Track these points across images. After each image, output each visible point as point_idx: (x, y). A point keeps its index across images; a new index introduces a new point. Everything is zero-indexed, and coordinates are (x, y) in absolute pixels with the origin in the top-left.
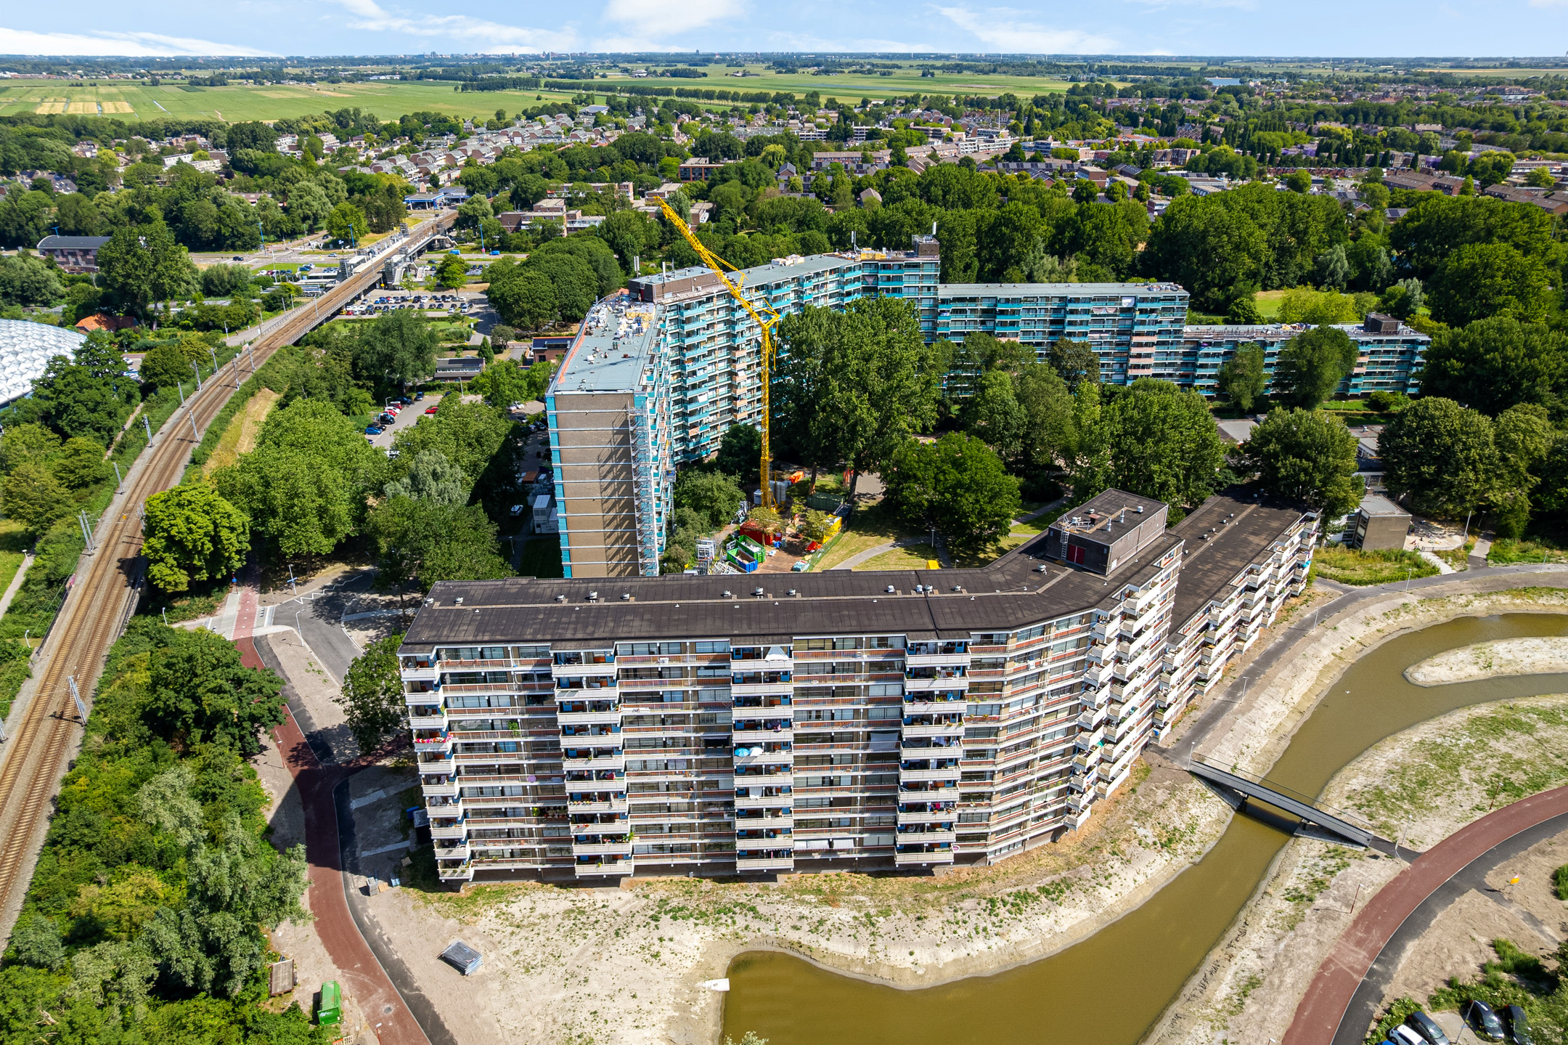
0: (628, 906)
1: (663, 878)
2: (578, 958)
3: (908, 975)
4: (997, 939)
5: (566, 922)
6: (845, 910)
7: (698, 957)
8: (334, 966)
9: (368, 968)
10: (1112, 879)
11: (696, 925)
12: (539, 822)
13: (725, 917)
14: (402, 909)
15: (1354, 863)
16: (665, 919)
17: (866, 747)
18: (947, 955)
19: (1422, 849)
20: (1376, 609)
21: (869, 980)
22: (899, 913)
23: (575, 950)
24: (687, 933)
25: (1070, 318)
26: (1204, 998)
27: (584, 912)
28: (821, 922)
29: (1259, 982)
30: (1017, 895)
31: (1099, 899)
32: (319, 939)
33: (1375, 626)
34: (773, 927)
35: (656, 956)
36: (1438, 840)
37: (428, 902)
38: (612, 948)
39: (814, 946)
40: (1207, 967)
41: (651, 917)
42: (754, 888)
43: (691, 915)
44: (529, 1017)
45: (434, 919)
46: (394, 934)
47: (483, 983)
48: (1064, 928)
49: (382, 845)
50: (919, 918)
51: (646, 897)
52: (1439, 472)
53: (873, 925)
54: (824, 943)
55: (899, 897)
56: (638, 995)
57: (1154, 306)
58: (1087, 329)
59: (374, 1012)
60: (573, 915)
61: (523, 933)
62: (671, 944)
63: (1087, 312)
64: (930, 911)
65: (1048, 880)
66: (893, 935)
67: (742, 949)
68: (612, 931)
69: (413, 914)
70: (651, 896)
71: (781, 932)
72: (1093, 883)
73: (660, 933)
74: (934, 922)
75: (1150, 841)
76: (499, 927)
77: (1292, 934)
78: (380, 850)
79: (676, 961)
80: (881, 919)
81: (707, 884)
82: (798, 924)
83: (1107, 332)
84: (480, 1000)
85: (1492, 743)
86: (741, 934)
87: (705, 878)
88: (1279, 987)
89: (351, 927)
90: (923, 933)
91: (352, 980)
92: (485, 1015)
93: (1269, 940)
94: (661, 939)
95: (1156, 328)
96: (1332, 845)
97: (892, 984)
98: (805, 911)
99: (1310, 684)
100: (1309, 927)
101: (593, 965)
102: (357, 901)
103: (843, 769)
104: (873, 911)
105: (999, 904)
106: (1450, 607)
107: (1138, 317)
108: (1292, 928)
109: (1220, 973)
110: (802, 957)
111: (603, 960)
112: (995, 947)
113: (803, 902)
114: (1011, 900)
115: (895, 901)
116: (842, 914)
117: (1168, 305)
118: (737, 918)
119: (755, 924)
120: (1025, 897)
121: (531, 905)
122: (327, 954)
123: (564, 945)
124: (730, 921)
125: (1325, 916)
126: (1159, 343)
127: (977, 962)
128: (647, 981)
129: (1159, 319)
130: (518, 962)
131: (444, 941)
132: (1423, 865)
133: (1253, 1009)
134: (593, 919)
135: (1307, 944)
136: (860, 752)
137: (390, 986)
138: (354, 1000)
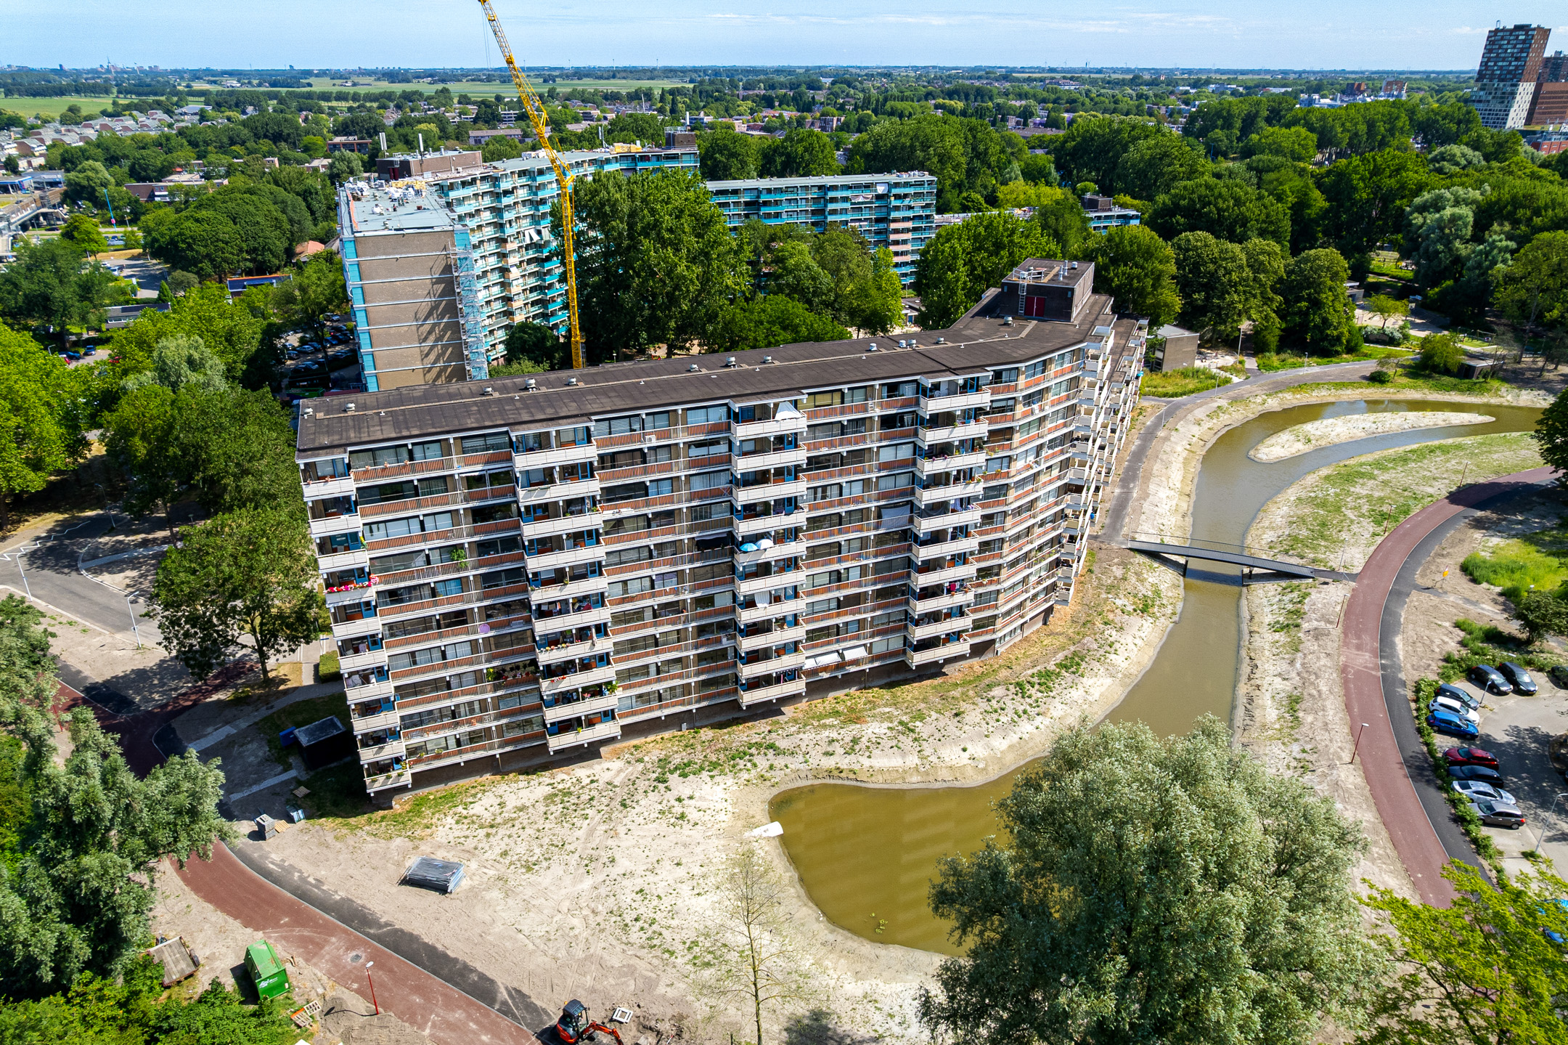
0: (623, 775)
1: (651, 738)
2: (587, 840)
3: (970, 771)
4: (1040, 719)
5: (553, 808)
6: (875, 724)
7: (730, 808)
8: (249, 930)
9: (300, 919)
10: (1117, 645)
11: (712, 777)
12: (496, 688)
13: (742, 762)
14: (320, 844)
15: (1313, 591)
16: (674, 779)
17: (877, 527)
18: (1000, 744)
19: (1357, 570)
20: (1200, 413)
21: (931, 786)
22: (934, 715)
23: (580, 833)
24: (706, 788)
25: (831, 206)
26: (1257, 724)
27: (570, 794)
28: (855, 741)
29: (1299, 698)
30: (1040, 674)
31: (1113, 665)
32: (210, 907)
33: (1206, 425)
34: (801, 759)
35: (682, 817)
36: (1363, 562)
37: (354, 829)
38: (625, 821)
39: (856, 767)
40: (1242, 700)
41: (657, 780)
42: (762, 726)
43: (702, 768)
44: (559, 917)
45: (371, 845)
46: (322, 873)
47: (476, 896)
48: (1096, 696)
49: (256, 782)
50: (956, 715)
51: (640, 760)
52: (1207, 298)
53: (912, 731)
54: (866, 762)
55: (925, 700)
56: (684, 861)
57: (907, 191)
58: (848, 217)
59: (336, 965)
60: (557, 799)
61: (502, 831)
62: (691, 802)
63: (845, 199)
64: (964, 706)
65: (1060, 656)
66: (938, 735)
67: (775, 791)
68: (616, 804)
69: (338, 845)
70: (646, 759)
71: (813, 762)
72: (1102, 652)
73: (675, 793)
74: (973, 715)
75: (1130, 608)
76: (468, 833)
77: (1299, 655)
78: (255, 789)
79: (707, 818)
80: (918, 723)
81: (707, 734)
82: (830, 749)
83: (866, 220)
84: (481, 914)
85: (1352, 489)
86: (768, 775)
87: (701, 727)
88: (1320, 695)
89: (252, 880)
90: (966, 728)
91: (285, 938)
92: (498, 928)
93: (1283, 666)
94: (679, 800)
95: (911, 214)
96: (1284, 583)
97: (957, 784)
98: (834, 735)
99: (1181, 473)
100: (1310, 645)
101: (610, 842)
102: (249, 851)
103: (853, 559)
104: (905, 719)
105: (1027, 686)
106: (1252, 406)
107: (894, 203)
108: (1297, 650)
109: (1258, 702)
110: (846, 782)
111: (622, 835)
112: (1041, 726)
113: (825, 726)
114: (1036, 680)
115: (922, 706)
116: (873, 728)
117: (919, 190)
118: (757, 759)
119: (780, 762)
120: (1048, 674)
121: (499, 801)
122: (230, 920)
123: (563, 832)
124: (749, 765)
125: (1317, 634)
126: (915, 229)
127: (1031, 744)
128: (685, 845)
129: (912, 204)
130: (511, 864)
131: (398, 865)
132: (1365, 582)
133: (1310, 719)
134: (585, 797)
135: (1318, 658)
136: (872, 533)
137: (345, 931)
138: (299, 960)
